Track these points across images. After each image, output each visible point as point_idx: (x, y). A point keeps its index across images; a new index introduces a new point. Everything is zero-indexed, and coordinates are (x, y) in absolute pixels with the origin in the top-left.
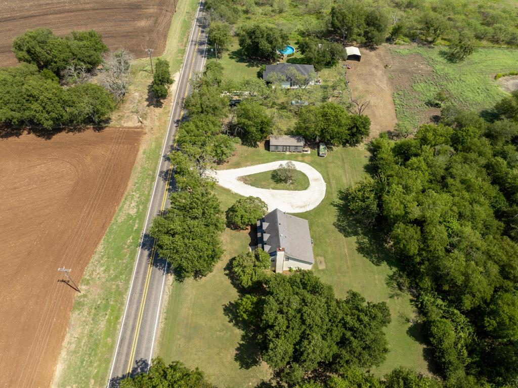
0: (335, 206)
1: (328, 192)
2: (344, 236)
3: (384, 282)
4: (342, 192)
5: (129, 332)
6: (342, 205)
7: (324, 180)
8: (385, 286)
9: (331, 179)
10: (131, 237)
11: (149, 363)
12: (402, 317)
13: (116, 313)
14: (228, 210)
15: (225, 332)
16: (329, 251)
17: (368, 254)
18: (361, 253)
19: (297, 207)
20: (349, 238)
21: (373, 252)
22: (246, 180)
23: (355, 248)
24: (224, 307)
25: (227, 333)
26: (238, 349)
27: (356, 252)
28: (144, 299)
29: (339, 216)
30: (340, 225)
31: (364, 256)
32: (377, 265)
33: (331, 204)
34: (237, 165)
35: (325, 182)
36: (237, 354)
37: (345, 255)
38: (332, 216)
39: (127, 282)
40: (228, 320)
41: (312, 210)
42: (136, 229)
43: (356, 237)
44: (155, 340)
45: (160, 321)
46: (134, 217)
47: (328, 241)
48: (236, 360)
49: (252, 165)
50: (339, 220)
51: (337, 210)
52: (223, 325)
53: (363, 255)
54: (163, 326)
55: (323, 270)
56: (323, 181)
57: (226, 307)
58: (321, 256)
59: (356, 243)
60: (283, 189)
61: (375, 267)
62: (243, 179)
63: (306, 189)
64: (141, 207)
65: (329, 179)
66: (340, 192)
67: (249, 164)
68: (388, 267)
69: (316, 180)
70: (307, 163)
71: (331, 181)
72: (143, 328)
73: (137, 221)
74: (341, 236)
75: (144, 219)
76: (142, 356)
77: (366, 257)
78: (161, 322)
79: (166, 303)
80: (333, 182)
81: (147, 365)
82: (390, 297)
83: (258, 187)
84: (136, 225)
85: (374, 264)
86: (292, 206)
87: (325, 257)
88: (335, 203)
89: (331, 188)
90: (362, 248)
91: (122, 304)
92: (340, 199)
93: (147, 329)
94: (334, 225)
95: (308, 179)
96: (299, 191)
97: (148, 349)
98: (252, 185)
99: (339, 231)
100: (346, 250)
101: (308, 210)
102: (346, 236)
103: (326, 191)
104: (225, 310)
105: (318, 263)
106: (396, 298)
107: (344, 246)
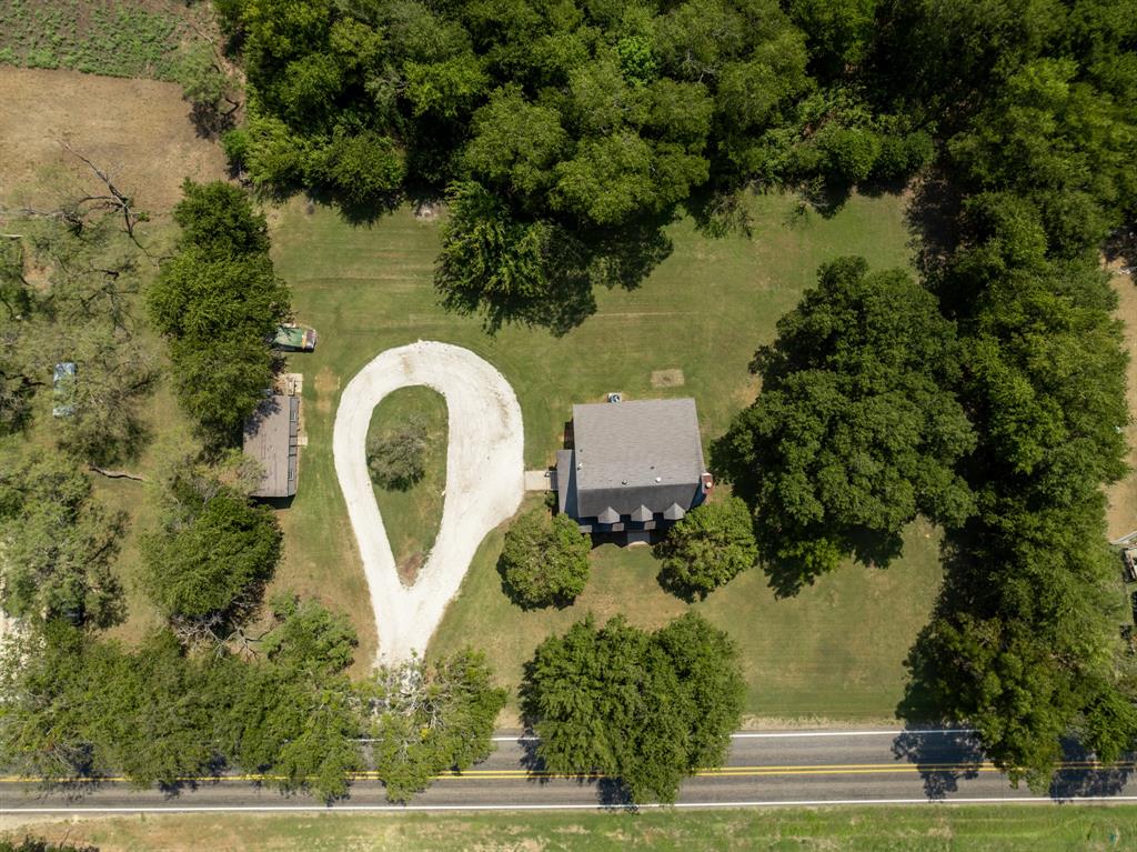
0: (497, 325)
1: (451, 338)
2: (592, 313)
3: (712, 242)
4: (451, 299)
5: (840, 786)
6: (493, 305)
7: (406, 344)
8: (722, 240)
9: (404, 324)
10: (609, 834)
11: (899, 732)
12: (794, 221)
13: (798, 823)
14: (518, 603)
15: (832, 592)
16: (636, 355)
17: (641, 265)
18: (640, 280)
19: (505, 425)
20: (598, 301)
21: (634, 252)
22: (413, 560)
23: (624, 292)
24: (779, 597)
25: (835, 587)
26: (867, 564)
27: (636, 292)
28: (768, 771)
29: (531, 319)
30: (561, 320)
31: (648, 276)
32: (670, 248)
33: (491, 333)
34: (357, 589)
35: (414, 340)
36: (876, 565)
37: (645, 318)
38: (532, 338)
39: (727, 816)
40: (807, 586)
41: (513, 385)
42: (585, 828)
43: (593, 286)
44: (854, 730)
45: (816, 726)
46: (548, 840)
47: (606, 356)
48: (886, 565)
49: (353, 546)
50: (545, 322)
51: (513, 322)
52: (817, 595)
53: (644, 277)
54: (825, 719)
55: (687, 376)
56: (411, 347)
57: (779, 593)
58: (650, 376)
59: (610, 288)
60: (444, 458)
61: (676, 254)
62: (407, 570)
63: (440, 399)
64: (516, 830)
65: (405, 330)
66: (448, 304)
67: (349, 555)
68: (675, 225)
69: (407, 366)
70: (343, 387)
71: (411, 324)
72: (831, 760)
73: (561, 830)
74: (591, 322)
75: (555, 815)
76: (887, 749)
77: (649, 270)
78: (819, 723)
79: (776, 722)
80: (413, 320)
81: (903, 737)
82: (749, 235)
83: (437, 530)
84: (574, 829)
85: (667, 256)
86: (503, 437)
87: (654, 368)
88: (489, 323)
89: (435, 328)
90: (624, 276)
91: (780, 813)
92: (473, 307)
93: (834, 750)
94: (560, 335)
95: (405, 388)
96: (450, 415)
97: (873, 741)
98: (431, 544)
99: (578, 324)
100: (630, 315)
101: (515, 396)
102: (593, 310)
103: (448, 342)
104: (786, 595)
105: (669, 385)
106: (750, 224)
107: (620, 318)
